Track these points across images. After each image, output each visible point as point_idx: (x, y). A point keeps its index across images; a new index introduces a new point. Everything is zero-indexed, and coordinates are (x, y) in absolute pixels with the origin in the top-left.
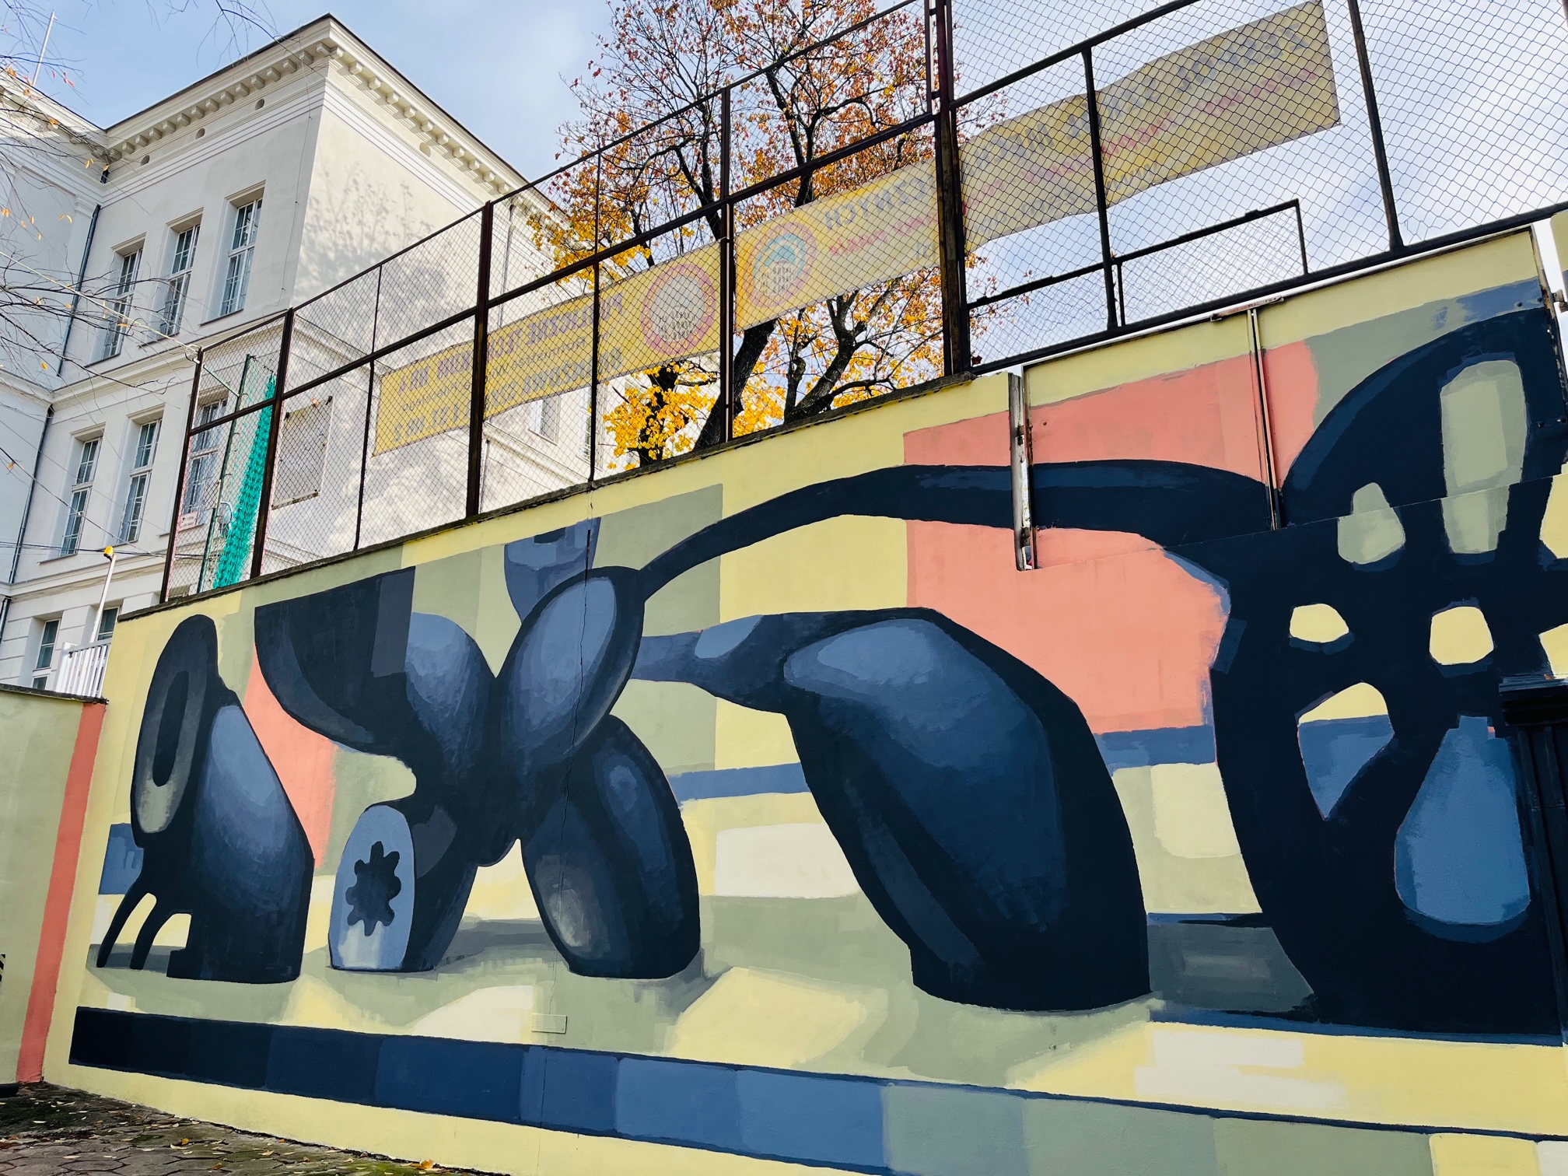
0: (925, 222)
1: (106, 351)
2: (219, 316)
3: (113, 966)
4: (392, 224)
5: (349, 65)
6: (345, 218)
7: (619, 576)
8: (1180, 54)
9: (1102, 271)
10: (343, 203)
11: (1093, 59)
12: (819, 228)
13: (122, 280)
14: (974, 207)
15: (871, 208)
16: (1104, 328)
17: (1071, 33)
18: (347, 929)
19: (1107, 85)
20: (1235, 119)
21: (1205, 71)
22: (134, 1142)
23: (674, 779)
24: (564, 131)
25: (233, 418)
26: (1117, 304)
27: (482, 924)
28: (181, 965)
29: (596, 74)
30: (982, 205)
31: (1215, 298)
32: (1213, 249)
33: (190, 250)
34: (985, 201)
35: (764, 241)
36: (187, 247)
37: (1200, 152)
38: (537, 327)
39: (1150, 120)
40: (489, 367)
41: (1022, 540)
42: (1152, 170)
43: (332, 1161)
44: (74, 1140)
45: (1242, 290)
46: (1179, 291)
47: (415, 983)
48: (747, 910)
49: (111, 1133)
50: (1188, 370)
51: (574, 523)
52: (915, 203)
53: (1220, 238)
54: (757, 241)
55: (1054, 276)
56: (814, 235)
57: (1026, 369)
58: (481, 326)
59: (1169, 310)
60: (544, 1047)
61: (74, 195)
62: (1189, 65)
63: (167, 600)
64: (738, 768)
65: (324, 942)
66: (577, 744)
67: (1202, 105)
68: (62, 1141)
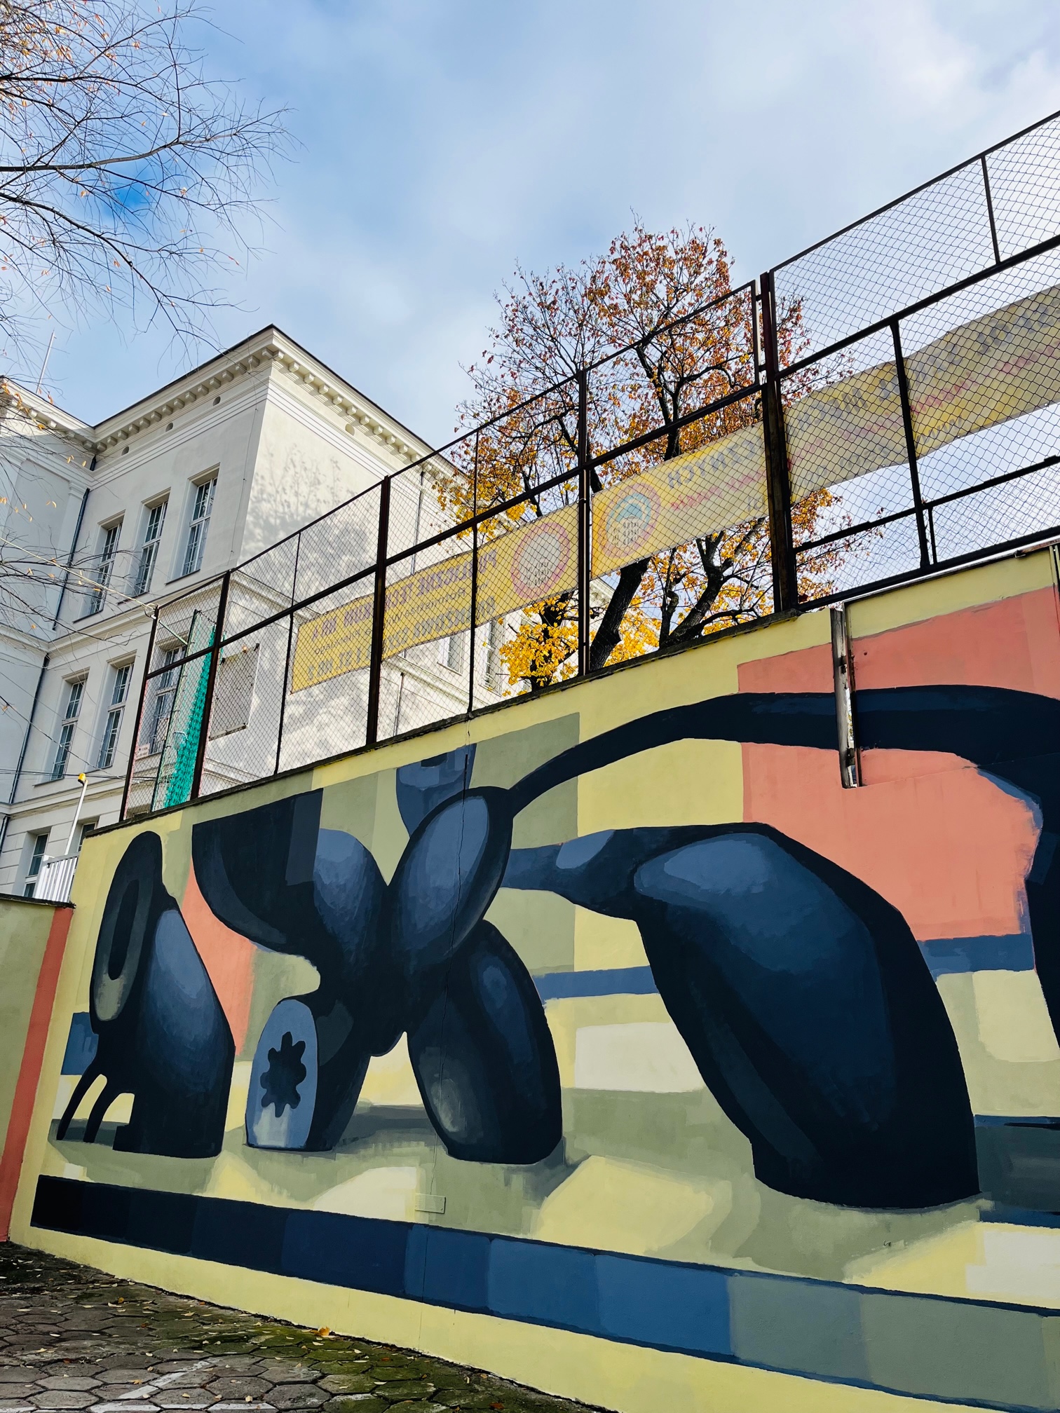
0: (755, 478)
1: (93, 607)
2: (181, 576)
3: (70, 1139)
4: (323, 493)
5: (288, 365)
6: (284, 489)
7: (490, 794)
8: (978, 322)
9: (914, 516)
10: (283, 477)
11: (901, 331)
12: (663, 488)
13: (106, 549)
14: (797, 464)
15: (708, 468)
16: (918, 566)
17: (880, 309)
18: (261, 1111)
19: (913, 352)
20: (1031, 377)
21: (1002, 336)
22: (78, 1300)
23: (539, 979)
24: (463, 410)
25: (182, 662)
26: (929, 545)
27: (374, 1109)
28: (125, 1139)
29: (490, 361)
30: (804, 462)
31: (1019, 536)
32: (1016, 492)
33: (160, 522)
34: (807, 458)
35: (615, 500)
36: (157, 520)
37: (999, 407)
38: (427, 580)
39: (953, 380)
40: (386, 616)
41: (847, 759)
42: (957, 424)
43: (242, 1324)
44: (28, 1295)
45: (1044, 528)
46: (986, 530)
47: (316, 1162)
48: (603, 1101)
49: (59, 1291)
50: (996, 602)
51: (455, 749)
52: (746, 462)
53: (1023, 482)
54: (609, 501)
55: (871, 521)
56: (659, 493)
57: (847, 605)
58: (380, 581)
59: (977, 548)
60: (425, 1226)
61: (68, 481)
62: (987, 331)
63: (125, 819)
64: (595, 970)
65: (241, 1122)
66: (455, 946)
67: (1001, 365)
68: (18, 1295)
